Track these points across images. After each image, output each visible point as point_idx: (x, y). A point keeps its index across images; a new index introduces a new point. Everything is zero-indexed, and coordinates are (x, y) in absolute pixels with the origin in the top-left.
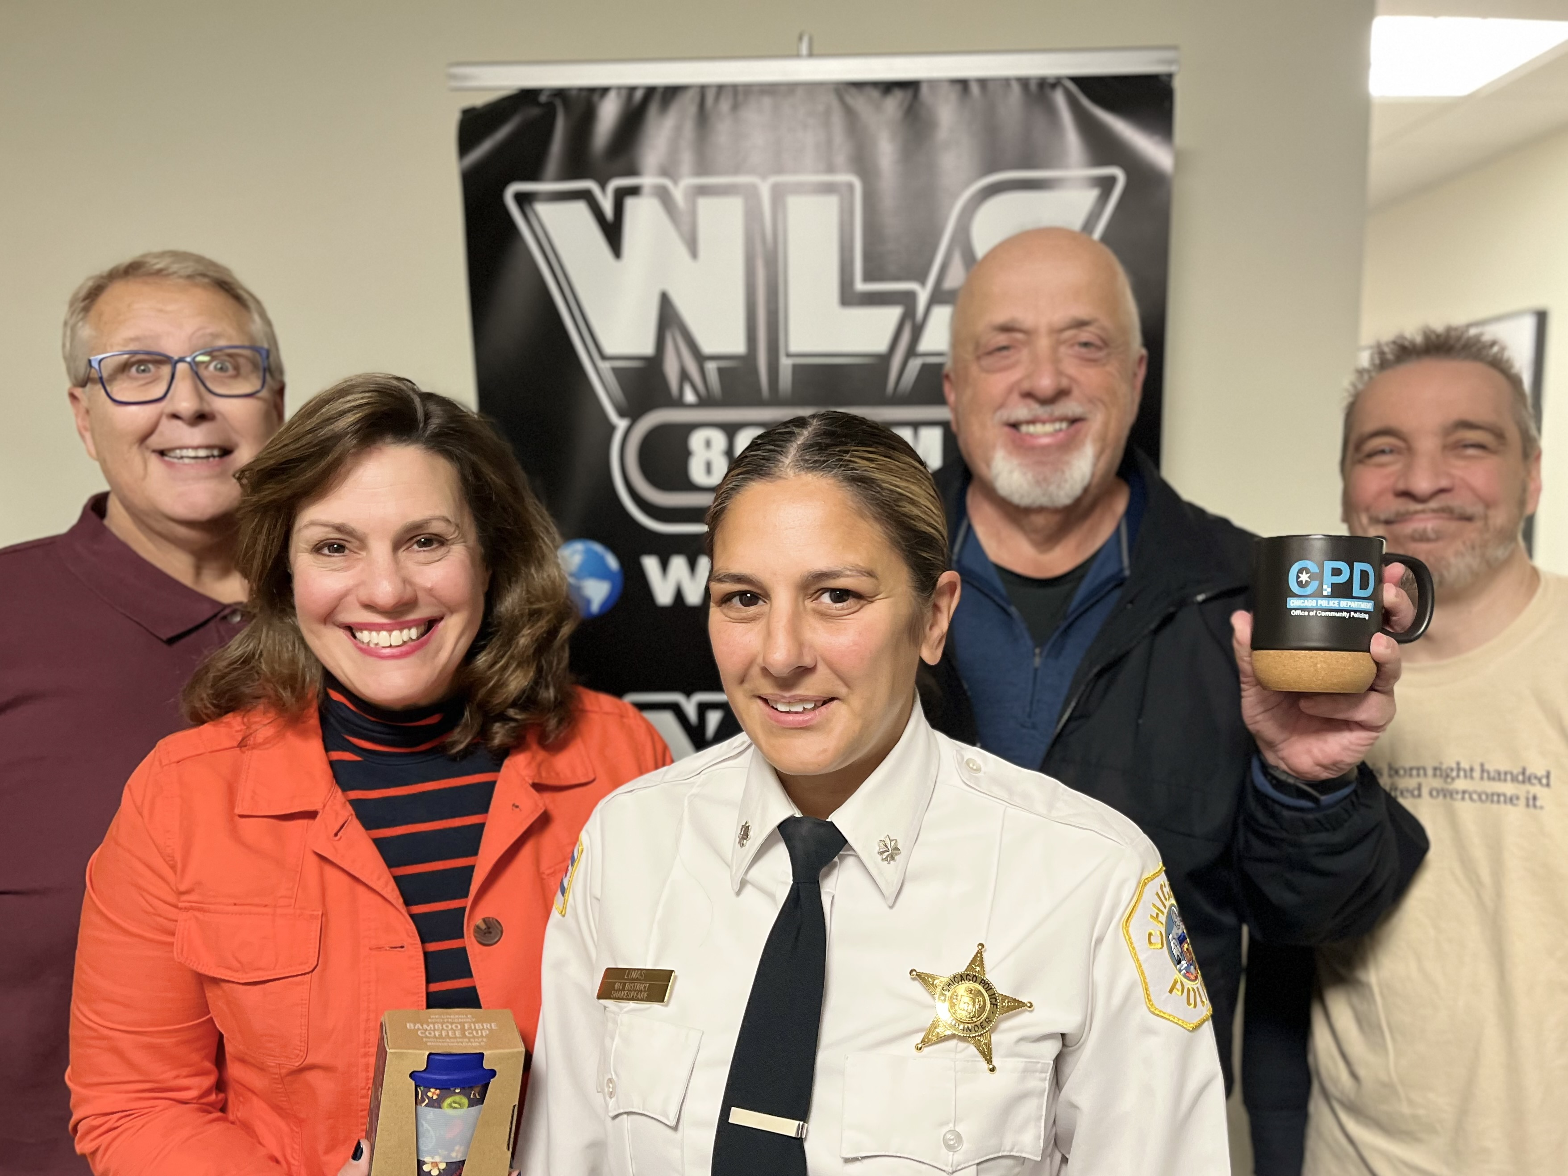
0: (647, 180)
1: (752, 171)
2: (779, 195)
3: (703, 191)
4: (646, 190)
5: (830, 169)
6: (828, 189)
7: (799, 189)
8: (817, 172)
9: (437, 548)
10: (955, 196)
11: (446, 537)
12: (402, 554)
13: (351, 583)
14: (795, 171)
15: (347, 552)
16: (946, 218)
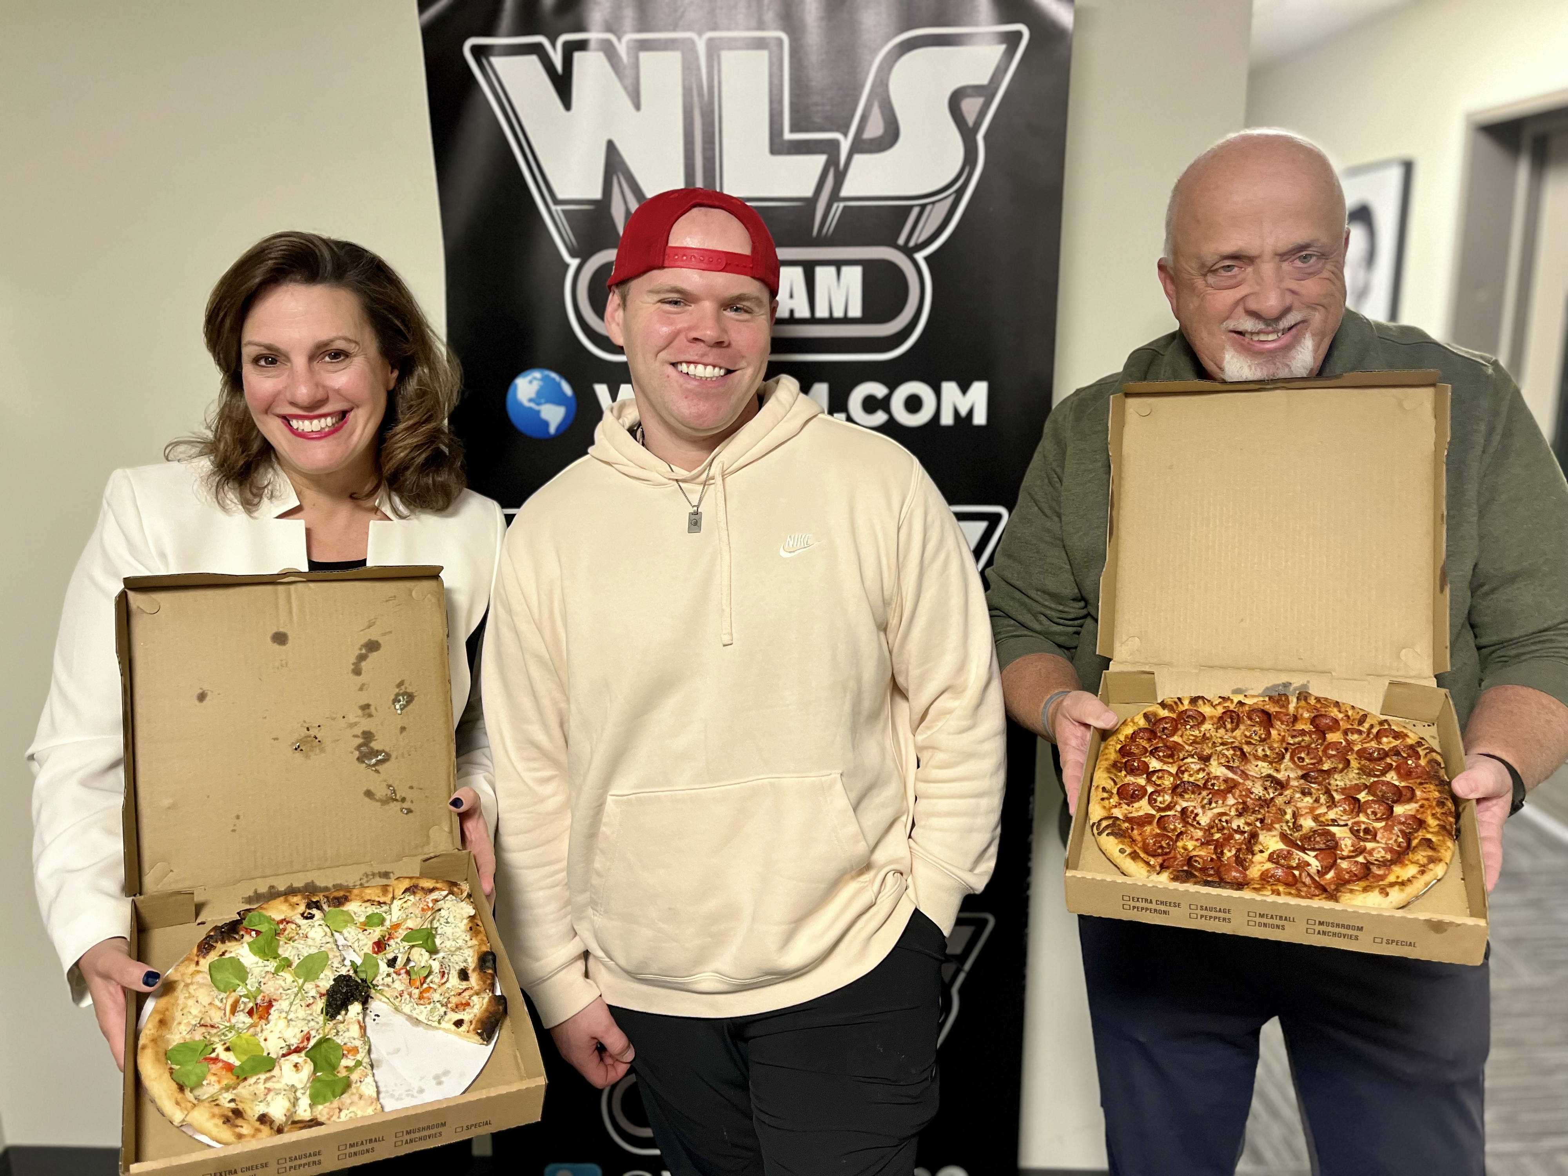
0: (593, 36)
1: (689, 28)
2: (713, 49)
3: (644, 46)
4: (592, 45)
5: (761, 26)
6: (760, 44)
7: (732, 45)
8: (748, 29)
9: (343, 359)
10: (875, 51)
11: (349, 351)
12: (316, 365)
13: (280, 387)
14: (729, 29)
15: (278, 363)
16: (867, 73)
